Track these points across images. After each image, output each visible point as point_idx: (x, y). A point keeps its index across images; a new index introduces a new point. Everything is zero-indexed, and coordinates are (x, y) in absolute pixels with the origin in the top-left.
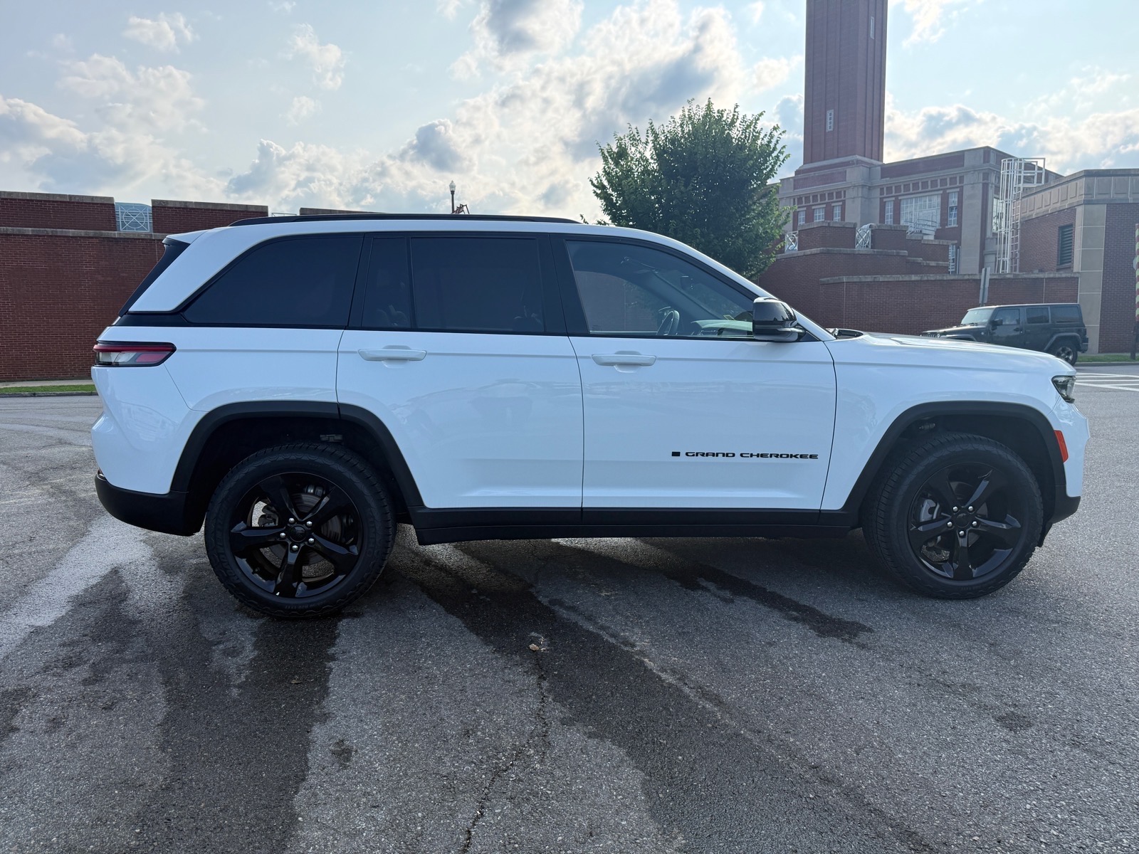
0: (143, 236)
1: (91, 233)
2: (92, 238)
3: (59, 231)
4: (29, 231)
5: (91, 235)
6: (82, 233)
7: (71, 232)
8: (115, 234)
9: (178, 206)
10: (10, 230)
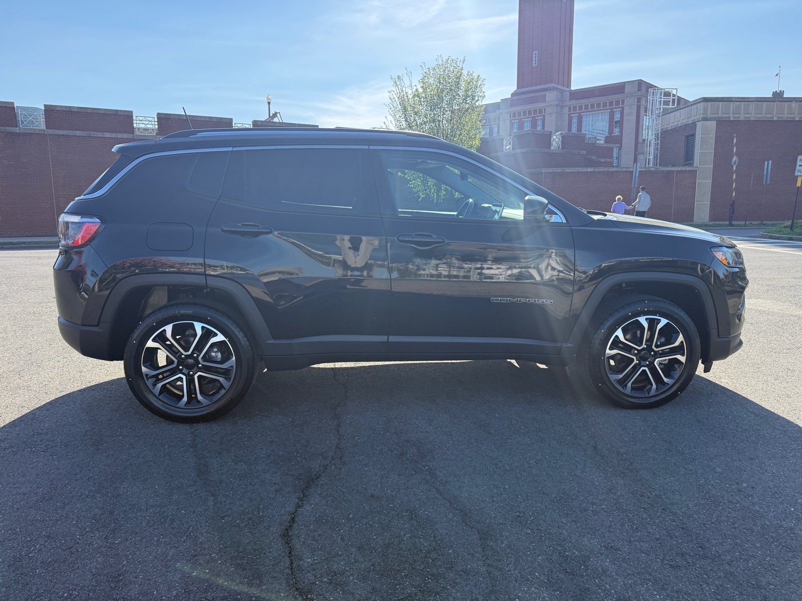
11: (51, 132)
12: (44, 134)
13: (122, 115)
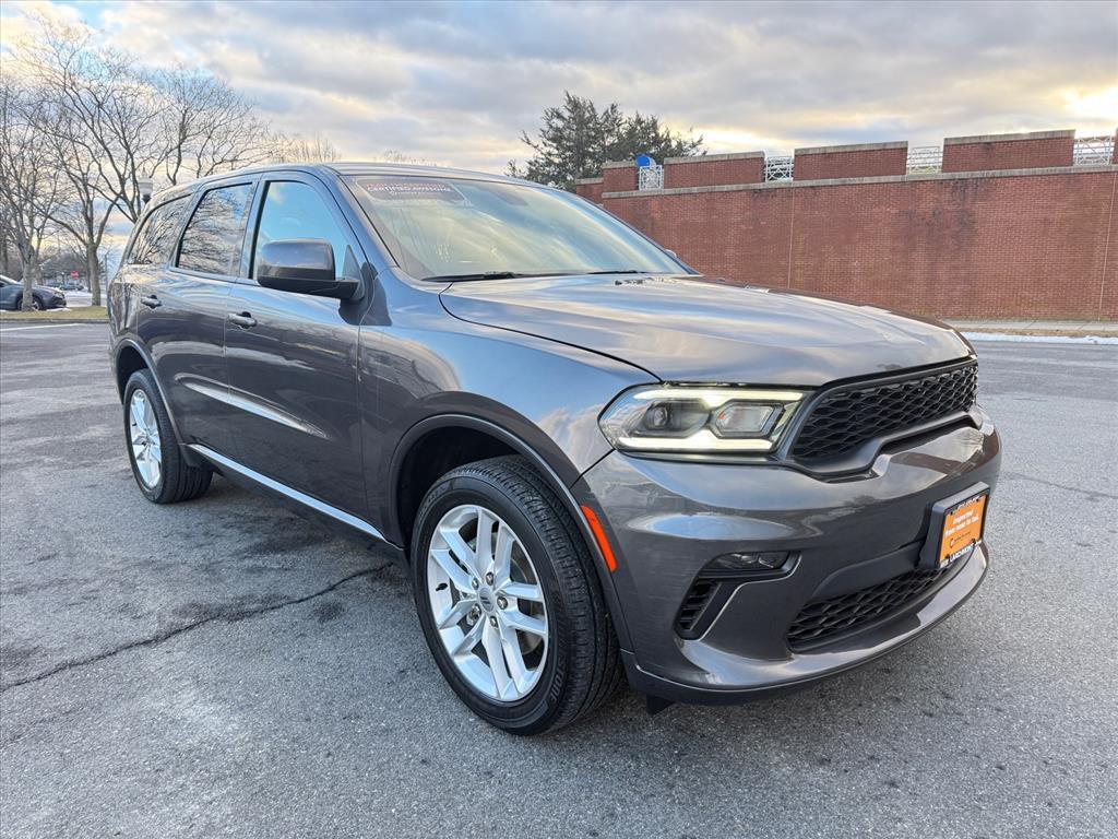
0: (783, 186)
1: (741, 187)
3: (717, 188)
4: (695, 190)
6: (734, 187)
7: (726, 188)
8: (760, 186)
9: (818, 152)
10: (682, 190)
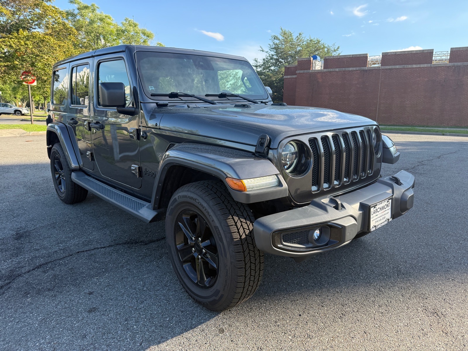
2: (358, 70)
5: (357, 69)
11: (383, 67)
12: (379, 69)
13: (426, 53)
